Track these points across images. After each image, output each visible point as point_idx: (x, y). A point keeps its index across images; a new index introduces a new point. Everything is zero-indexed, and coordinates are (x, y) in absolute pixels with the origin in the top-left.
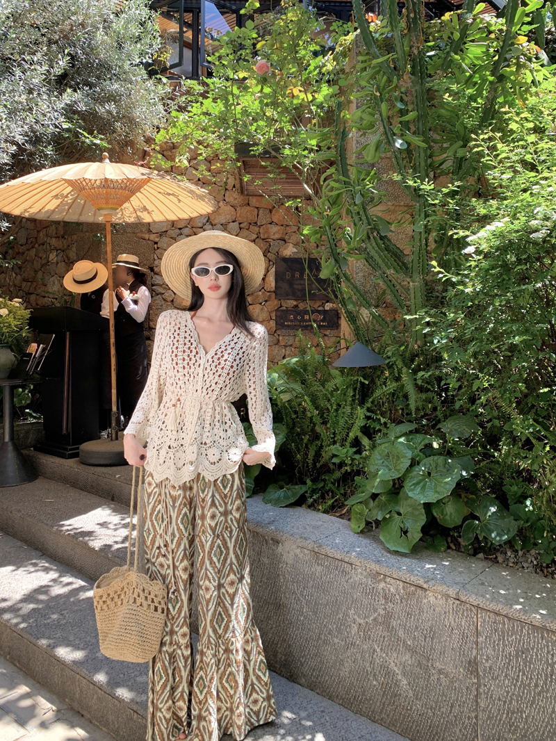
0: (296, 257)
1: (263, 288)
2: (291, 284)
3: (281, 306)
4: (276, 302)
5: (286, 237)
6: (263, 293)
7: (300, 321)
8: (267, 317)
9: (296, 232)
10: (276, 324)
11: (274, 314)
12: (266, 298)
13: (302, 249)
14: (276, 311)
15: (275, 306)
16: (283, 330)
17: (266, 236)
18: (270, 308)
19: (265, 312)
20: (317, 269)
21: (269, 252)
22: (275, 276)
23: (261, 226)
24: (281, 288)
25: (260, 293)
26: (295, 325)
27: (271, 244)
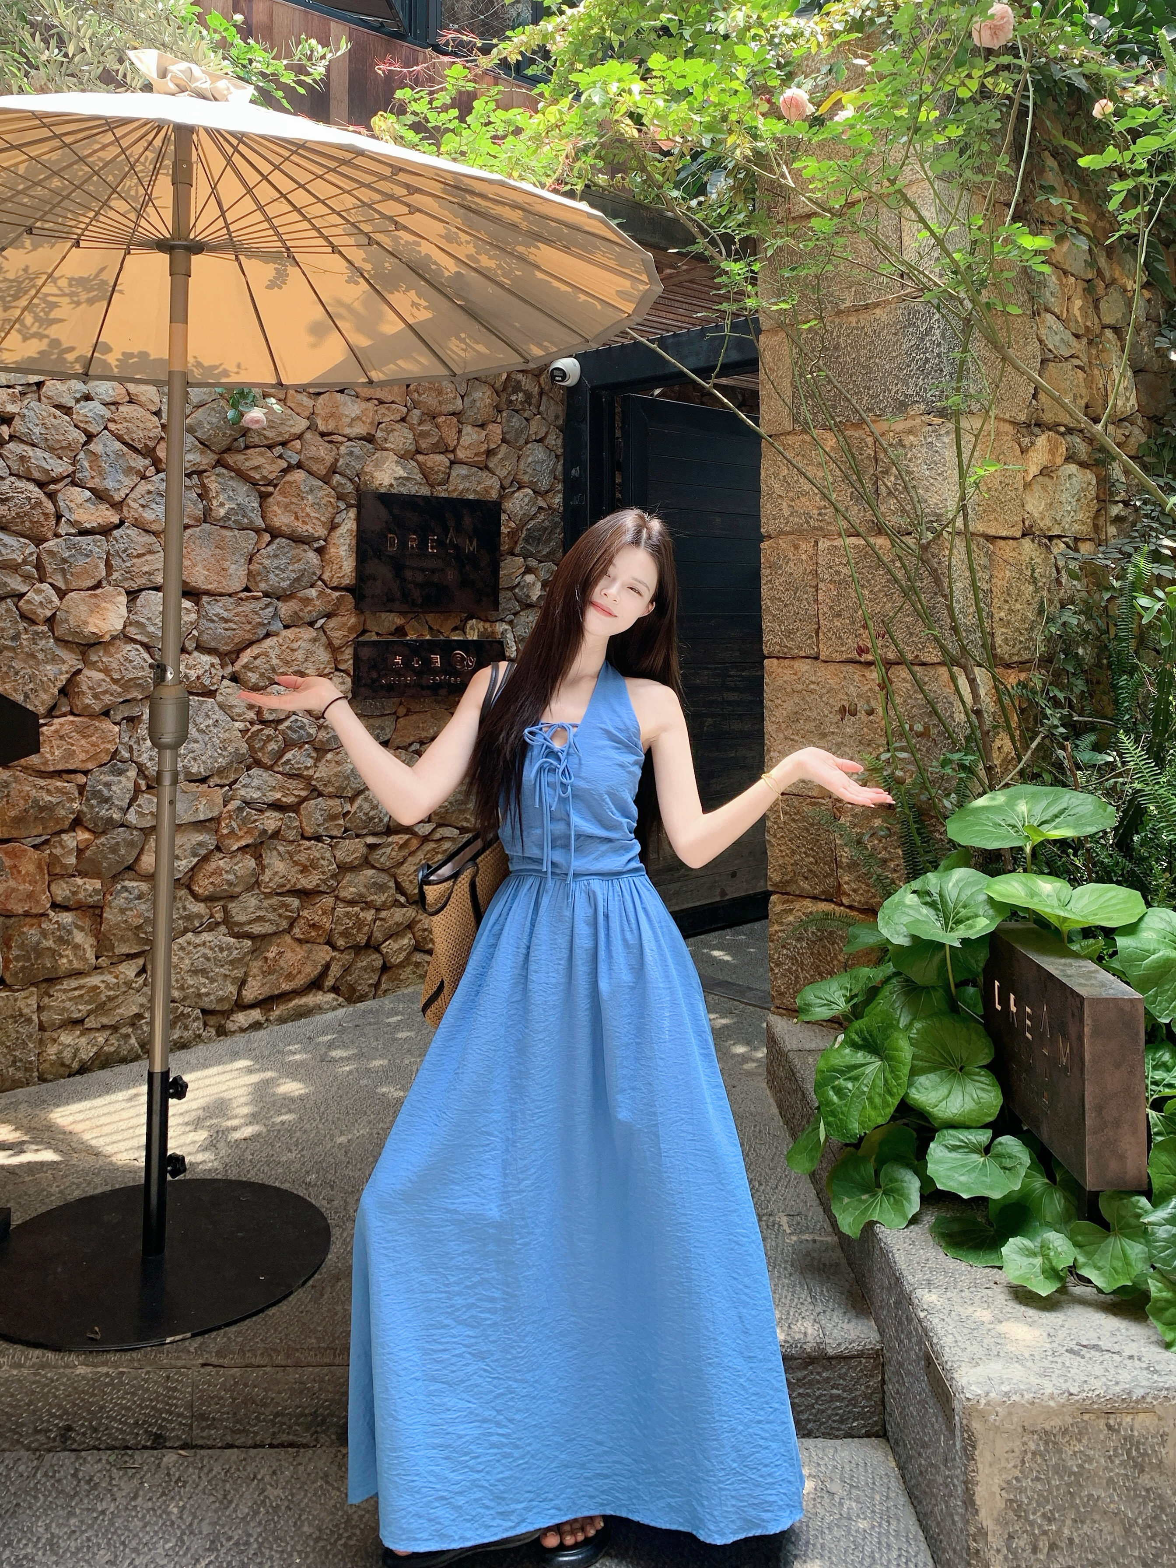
0: (404, 490)
1: (320, 578)
2: (398, 568)
3: (364, 632)
4: (353, 620)
5: (379, 434)
6: (321, 593)
7: (419, 673)
8: (329, 663)
9: (403, 420)
10: (353, 682)
11: (348, 654)
12: (330, 608)
13: (417, 470)
14: (358, 645)
15: (351, 630)
16: (368, 702)
17: (331, 427)
18: (338, 637)
19: (322, 649)
20: (459, 529)
21: (335, 472)
22: (354, 542)
23: (319, 394)
24: (375, 579)
25: (313, 593)
26: (407, 685)
27: (342, 448)
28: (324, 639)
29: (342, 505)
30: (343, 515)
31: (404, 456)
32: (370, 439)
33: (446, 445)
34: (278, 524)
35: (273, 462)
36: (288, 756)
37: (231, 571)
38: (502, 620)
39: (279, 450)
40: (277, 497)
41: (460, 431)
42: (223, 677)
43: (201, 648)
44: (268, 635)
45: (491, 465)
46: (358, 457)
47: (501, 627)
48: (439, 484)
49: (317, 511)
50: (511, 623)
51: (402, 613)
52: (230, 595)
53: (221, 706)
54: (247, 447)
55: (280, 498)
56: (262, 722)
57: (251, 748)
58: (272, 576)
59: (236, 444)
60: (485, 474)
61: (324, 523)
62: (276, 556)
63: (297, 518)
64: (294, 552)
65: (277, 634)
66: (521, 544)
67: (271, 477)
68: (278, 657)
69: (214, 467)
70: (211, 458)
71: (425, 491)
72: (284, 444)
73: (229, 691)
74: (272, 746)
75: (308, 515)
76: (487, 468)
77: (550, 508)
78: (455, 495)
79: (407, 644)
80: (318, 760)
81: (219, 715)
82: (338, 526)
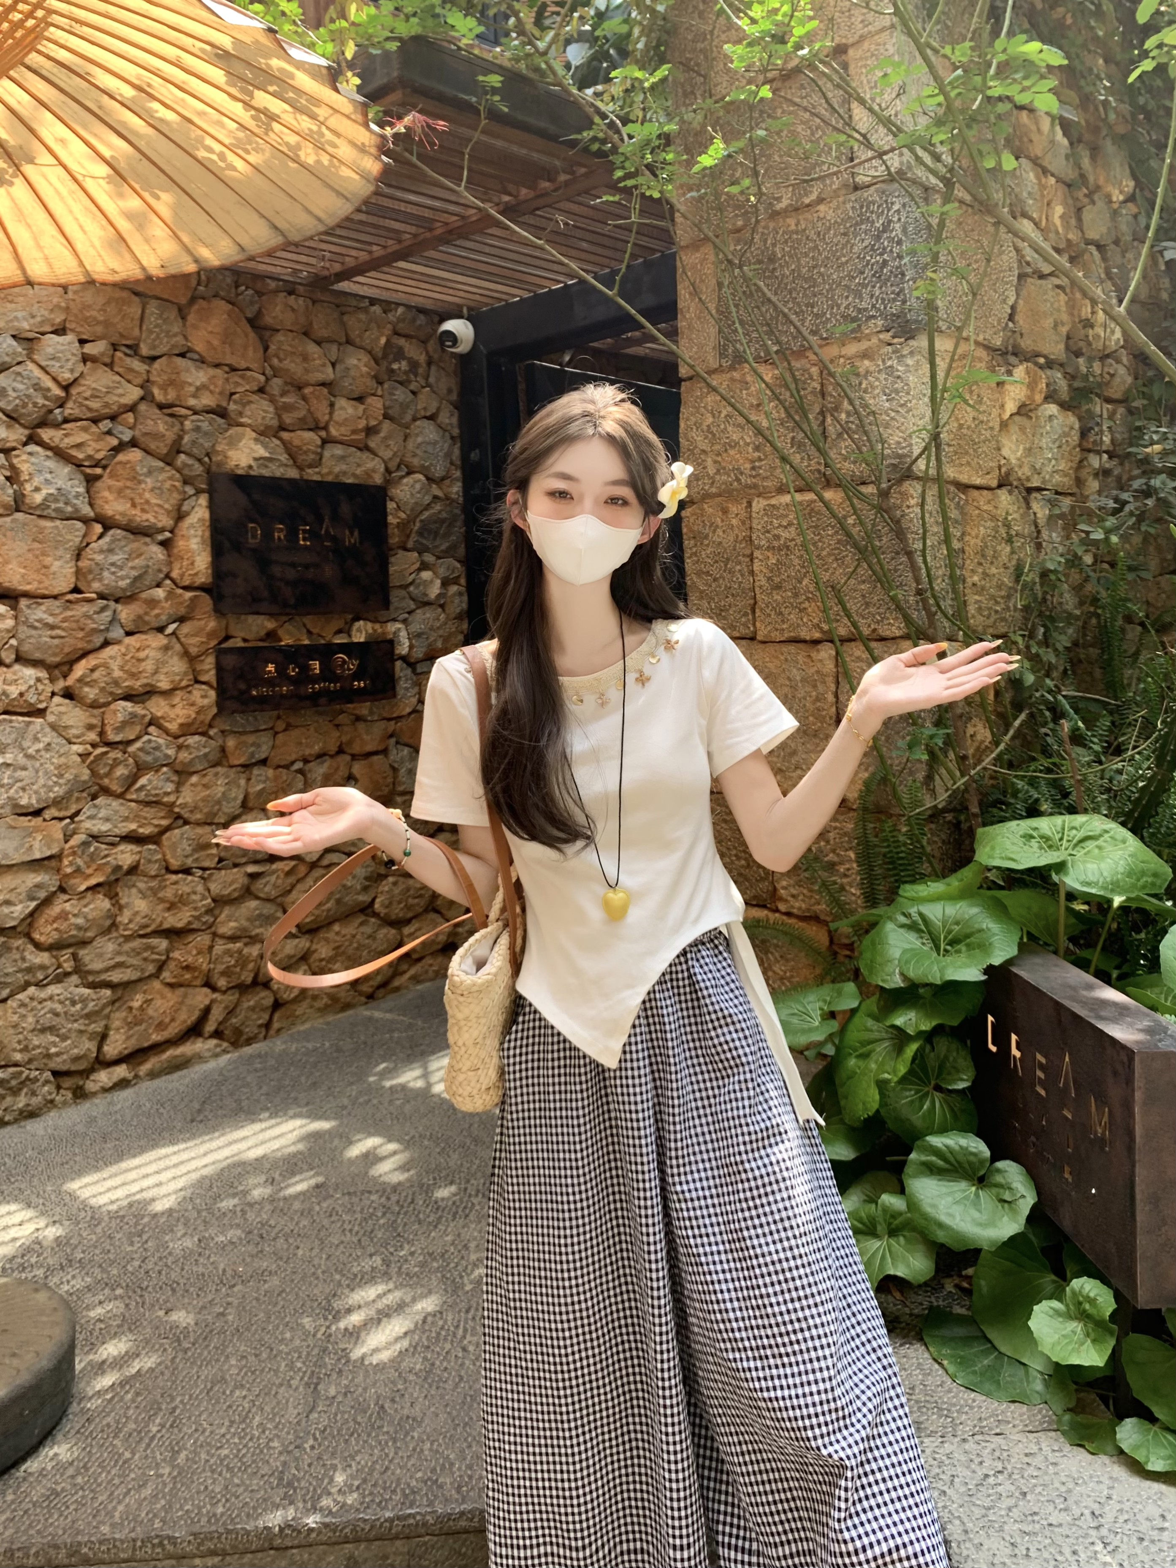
1: (167, 576)
2: (262, 560)
3: (227, 638)
4: (212, 624)
5: (232, 407)
6: (170, 594)
7: (295, 682)
8: (186, 674)
9: (261, 390)
10: (218, 695)
11: (209, 663)
12: (182, 611)
13: (281, 450)
14: (220, 653)
15: (211, 635)
16: (238, 717)
17: (171, 396)
18: (194, 644)
19: (176, 658)
20: (336, 517)
21: (179, 452)
22: (207, 534)
23: (154, 358)
24: (235, 576)
25: (160, 593)
26: (282, 696)
27: (188, 424)
28: (178, 647)
29: (190, 490)
30: (192, 501)
31: (263, 433)
32: (221, 412)
33: (316, 421)
34: (110, 513)
35: (98, 440)
36: (143, 781)
37: (54, 569)
38: (394, 620)
39: (106, 425)
40: (107, 481)
41: (332, 405)
42: (53, 694)
43: (20, 659)
44: (106, 643)
45: (372, 444)
46: (206, 434)
47: (392, 627)
48: (310, 466)
49: (160, 496)
50: (404, 621)
51: (271, 615)
52: (55, 597)
53: (53, 727)
54: (66, 421)
55: (111, 482)
56: (108, 744)
57: (94, 773)
58: (106, 574)
59: (51, 417)
60: (366, 455)
61: (168, 512)
62: (111, 551)
63: (134, 505)
64: (135, 545)
65: (118, 642)
66: (414, 537)
67: (99, 456)
68: (121, 668)
69: (25, 444)
70: (18, 434)
71: (293, 473)
72: (113, 418)
73: (62, 709)
74: (120, 771)
75: (147, 502)
76: (367, 448)
77: (447, 498)
78: (330, 478)
79: (280, 650)
80: (179, 785)
81: (50, 737)
82: (187, 514)
